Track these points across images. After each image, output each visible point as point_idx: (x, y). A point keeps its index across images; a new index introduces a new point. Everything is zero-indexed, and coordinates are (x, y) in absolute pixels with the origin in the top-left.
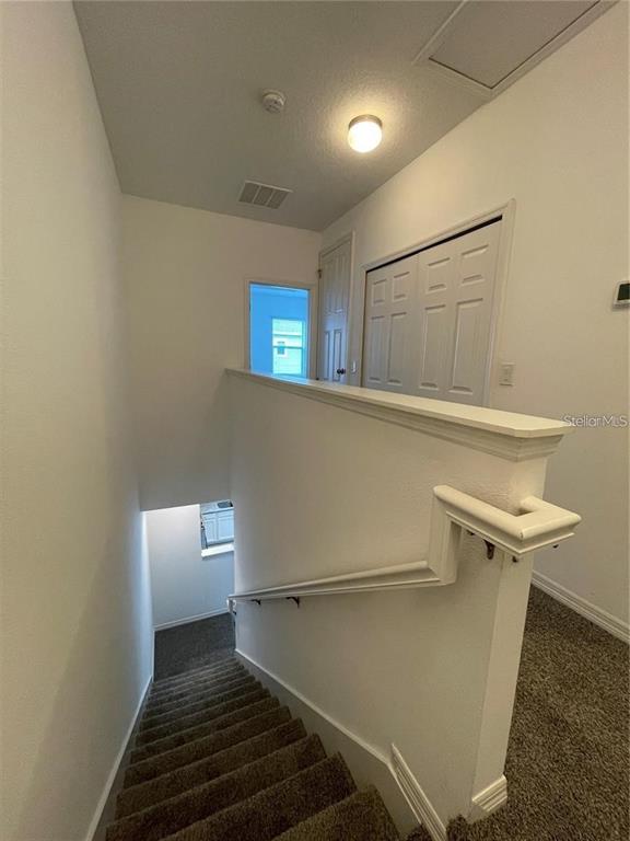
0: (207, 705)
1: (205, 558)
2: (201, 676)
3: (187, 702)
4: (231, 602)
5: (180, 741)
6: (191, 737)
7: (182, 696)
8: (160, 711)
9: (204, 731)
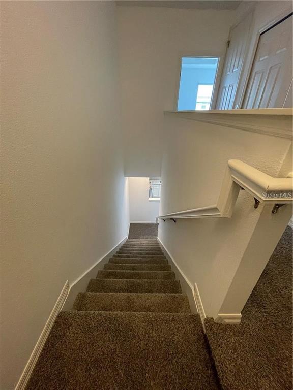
0: (141, 250)
1: (150, 201)
2: (144, 242)
3: (135, 248)
4: (157, 219)
5: (129, 257)
6: (132, 257)
7: (135, 245)
8: (126, 247)
9: (136, 257)
